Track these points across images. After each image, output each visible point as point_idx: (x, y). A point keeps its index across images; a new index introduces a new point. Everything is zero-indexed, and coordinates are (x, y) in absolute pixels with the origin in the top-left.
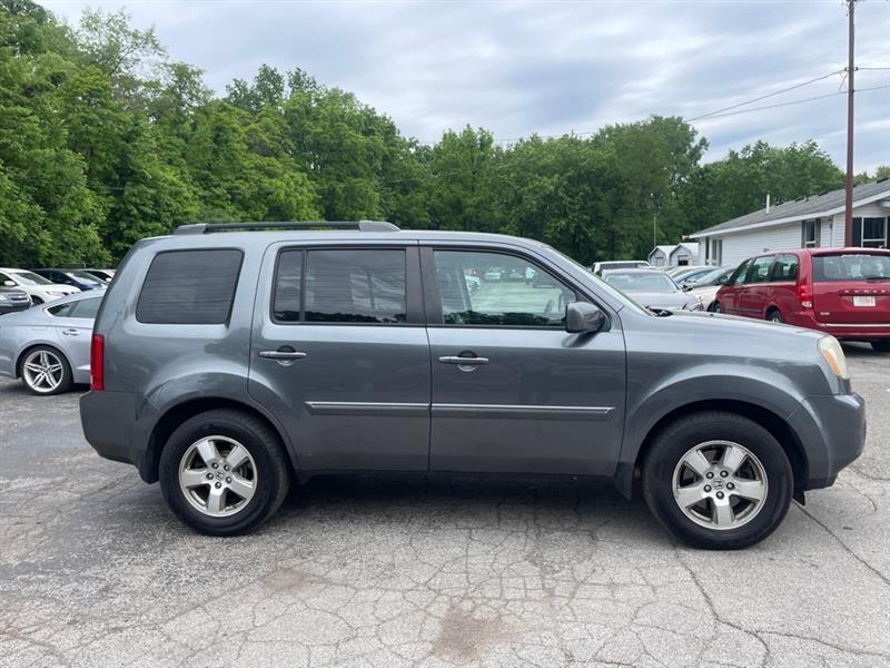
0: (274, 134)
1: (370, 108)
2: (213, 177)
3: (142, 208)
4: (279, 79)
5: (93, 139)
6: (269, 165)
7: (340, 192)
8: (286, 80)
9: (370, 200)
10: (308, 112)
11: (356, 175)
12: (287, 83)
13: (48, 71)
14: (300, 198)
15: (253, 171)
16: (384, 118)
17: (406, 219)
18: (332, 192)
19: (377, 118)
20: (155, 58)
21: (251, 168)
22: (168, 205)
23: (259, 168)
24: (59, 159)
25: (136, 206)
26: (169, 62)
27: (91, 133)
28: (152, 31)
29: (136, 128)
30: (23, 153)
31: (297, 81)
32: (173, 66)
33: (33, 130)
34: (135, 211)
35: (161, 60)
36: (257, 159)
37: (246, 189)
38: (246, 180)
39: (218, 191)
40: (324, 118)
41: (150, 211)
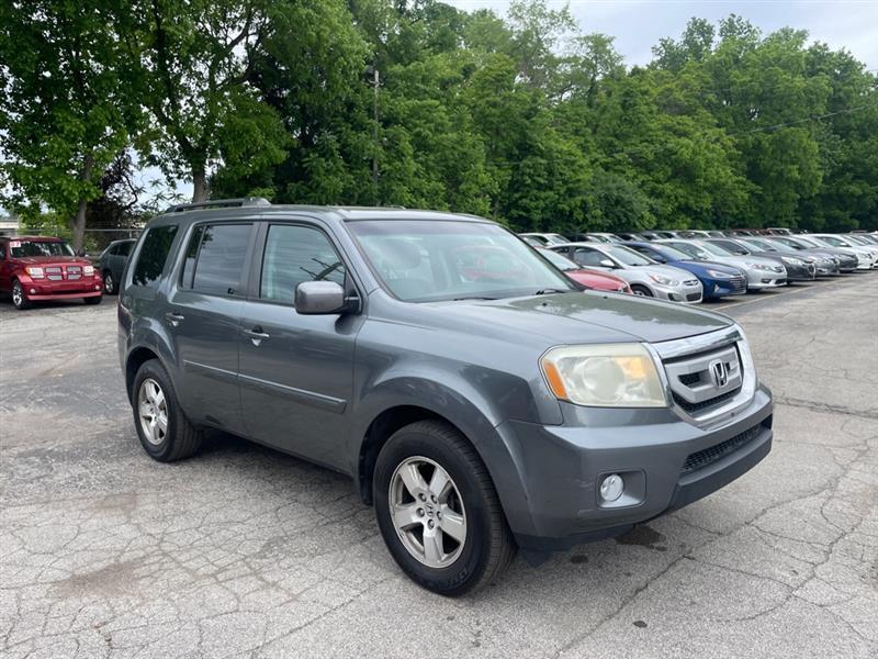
0: (692, 90)
1: (821, 44)
2: (617, 143)
3: (536, 178)
4: (710, 30)
5: (495, 120)
6: (679, 124)
7: (767, 145)
8: (717, 29)
9: (805, 150)
10: (737, 61)
11: (789, 123)
12: (718, 32)
13: (462, 65)
14: (710, 155)
15: (660, 133)
16: (841, 54)
17: (860, 170)
18: (758, 146)
19: (831, 55)
20: (569, 33)
21: (658, 130)
22: (561, 174)
23: (666, 128)
24: (461, 142)
25: (530, 176)
26: (583, 35)
27: (494, 115)
28: (567, 7)
29: (533, 106)
30: (432, 139)
31: (730, 28)
32: (587, 39)
33: (442, 118)
34: (529, 181)
35: (576, 35)
36: (666, 119)
37: (648, 152)
38: (652, 142)
39: (618, 156)
40: (755, 65)
41: (542, 181)
